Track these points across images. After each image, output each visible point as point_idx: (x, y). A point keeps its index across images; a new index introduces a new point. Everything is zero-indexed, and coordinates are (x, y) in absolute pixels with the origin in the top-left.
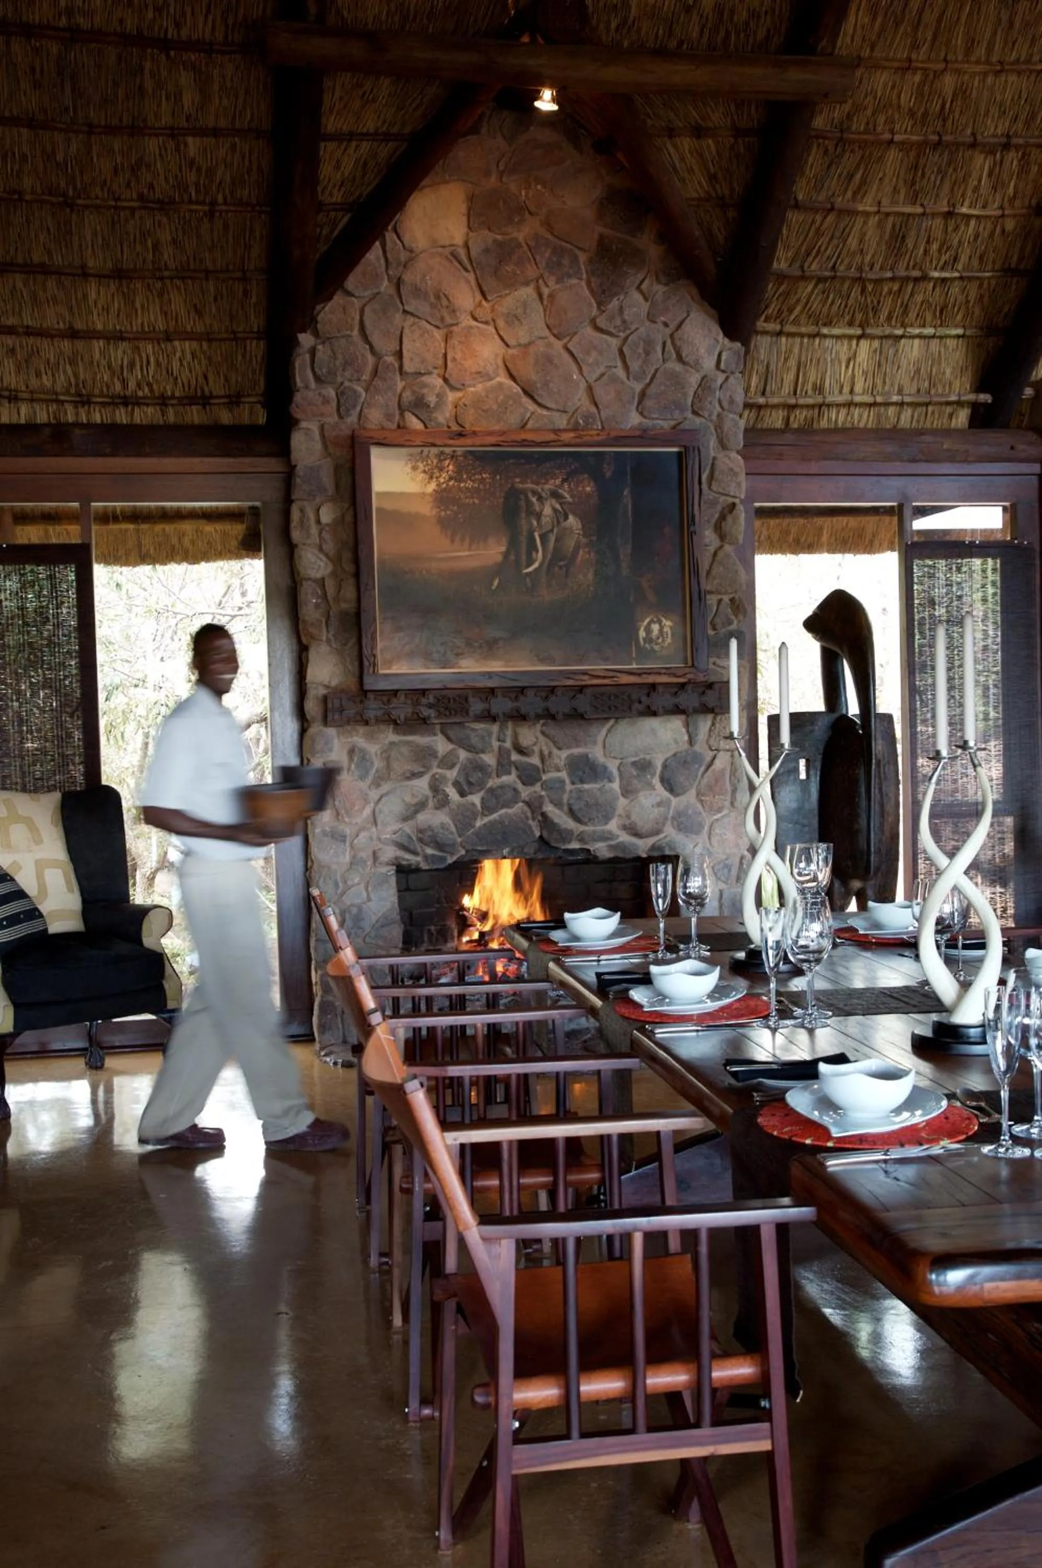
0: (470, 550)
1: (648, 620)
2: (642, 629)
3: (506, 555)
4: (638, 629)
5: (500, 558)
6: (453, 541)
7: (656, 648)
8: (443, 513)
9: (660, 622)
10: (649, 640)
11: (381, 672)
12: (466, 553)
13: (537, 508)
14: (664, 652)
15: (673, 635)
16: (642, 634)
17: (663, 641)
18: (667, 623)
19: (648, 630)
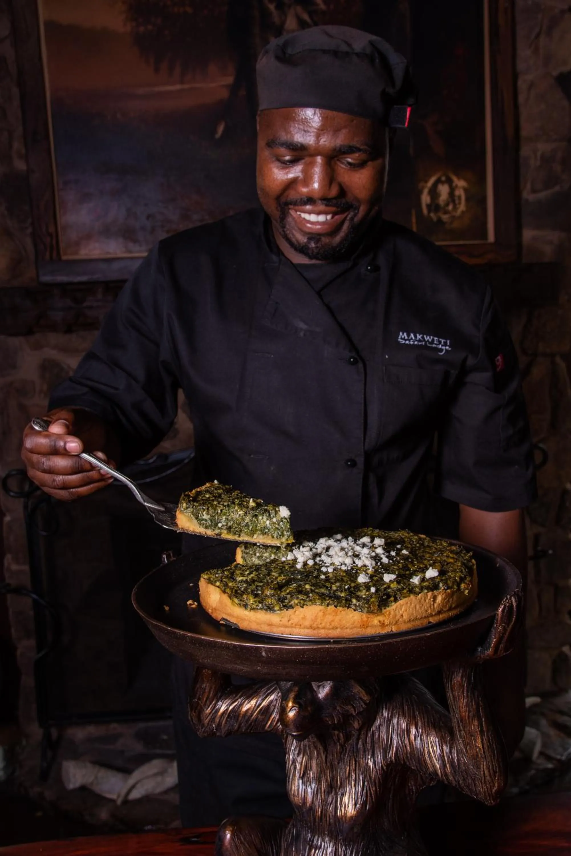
0: (182, 82)
1: (432, 181)
2: (426, 191)
3: (234, 89)
4: (420, 192)
5: (225, 94)
6: (157, 70)
7: (445, 218)
8: (142, 29)
9: (449, 181)
10: (434, 207)
11: (64, 258)
12: (178, 87)
13: (276, 19)
14: (456, 225)
15: (467, 200)
16: (425, 199)
17: (455, 208)
18: (460, 183)
19: (434, 193)
